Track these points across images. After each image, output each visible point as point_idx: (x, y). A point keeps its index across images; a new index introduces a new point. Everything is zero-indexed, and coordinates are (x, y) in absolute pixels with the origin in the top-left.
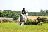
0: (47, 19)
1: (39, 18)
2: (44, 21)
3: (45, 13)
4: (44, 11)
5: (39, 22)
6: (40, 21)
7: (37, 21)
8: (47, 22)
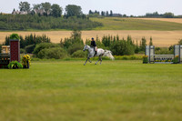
0: (48, 41)
1: (14, 36)
2: (37, 52)
3: (39, 15)
4: (37, 7)
5: (15, 55)
6: (20, 50)
7: (7, 51)
8: (49, 55)
